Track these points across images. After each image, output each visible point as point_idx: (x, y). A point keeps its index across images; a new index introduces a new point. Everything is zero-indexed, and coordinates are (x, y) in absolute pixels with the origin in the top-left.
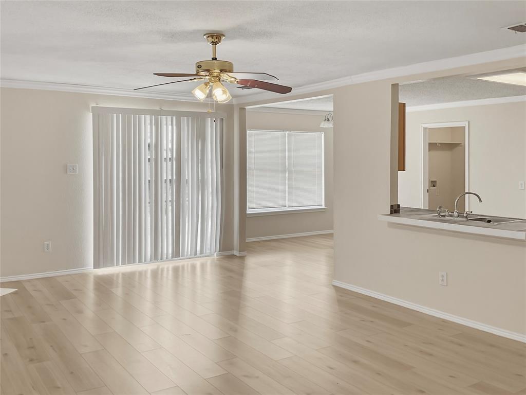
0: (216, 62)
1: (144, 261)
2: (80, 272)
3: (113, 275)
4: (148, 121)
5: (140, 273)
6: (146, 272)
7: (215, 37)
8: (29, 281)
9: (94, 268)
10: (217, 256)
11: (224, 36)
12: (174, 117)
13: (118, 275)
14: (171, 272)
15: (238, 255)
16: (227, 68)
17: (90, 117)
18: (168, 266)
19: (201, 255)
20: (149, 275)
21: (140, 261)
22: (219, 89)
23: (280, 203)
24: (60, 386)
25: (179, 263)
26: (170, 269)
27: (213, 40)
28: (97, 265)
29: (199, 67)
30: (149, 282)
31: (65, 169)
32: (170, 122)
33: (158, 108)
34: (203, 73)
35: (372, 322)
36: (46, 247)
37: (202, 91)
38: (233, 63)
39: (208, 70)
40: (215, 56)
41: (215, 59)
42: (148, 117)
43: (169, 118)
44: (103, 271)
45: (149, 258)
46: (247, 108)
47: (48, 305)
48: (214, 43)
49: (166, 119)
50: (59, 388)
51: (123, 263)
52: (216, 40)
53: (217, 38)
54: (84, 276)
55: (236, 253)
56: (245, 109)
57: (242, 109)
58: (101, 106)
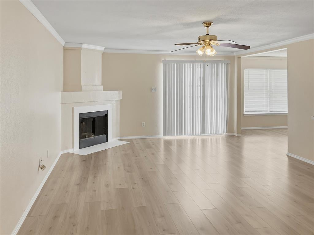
0: (208, 36)
1: (186, 134)
2: (157, 137)
3: (172, 140)
4: (189, 66)
5: (185, 140)
6: (187, 140)
7: (208, 24)
8: (135, 139)
9: (164, 136)
10: (225, 135)
11: (212, 23)
12: (202, 64)
13: (174, 140)
14: (200, 142)
15: (236, 136)
16: (214, 38)
17: (161, 66)
18: (199, 138)
19: (216, 134)
20: (189, 142)
21: (185, 134)
22: (209, 49)
23: (264, 109)
24: (136, 183)
25: (204, 137)
26: (200, 140)
27: (207, 25)
28: (165, 135)
29: (199, 39)
30: (189, 145)
31: (151, 90)
32: (199, 67)
33: (194, 60)
34: (202, 42)
35: (303, 176)
36: (142, 125)
37: (201, 51)
38: (217, 36)
39: (204, 40)
40: (208, 33)
41: (208, 34)
42: (189, 64)
43: (199, 64)
44: (168, 138)
45: (189, 133)
46: (241, 57)
47: (141, 150)
48: (208, 27)
49: (198, 65)
50: (136, 184)
51: (177, 135)
52: (209, 25)
53: (209, 24)
54: (159, 139)
55: (236, 134)
56: (241, 58)
57: (239, 58)
58: (167, 60)
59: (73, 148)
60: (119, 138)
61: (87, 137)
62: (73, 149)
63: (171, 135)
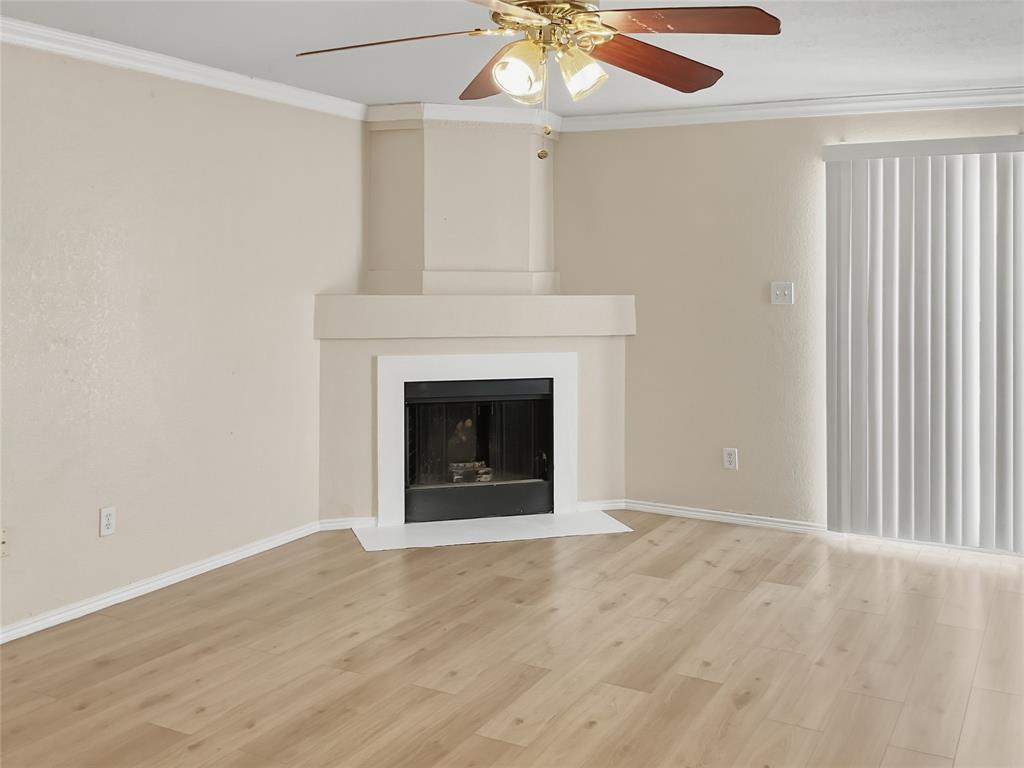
9: (829, 528)
13: (889, 562)
17: (818, 177)
21: (950, 539)
28: (834, 523)
31: (767, 293)
36: (726, 458)
45: (978, 536)
51: (904, 533)
58: (850, 141)
59: (375, 512)
60: (621, 504)
61: (458, 481)
62: (373, 518)
63: (872, 529)
